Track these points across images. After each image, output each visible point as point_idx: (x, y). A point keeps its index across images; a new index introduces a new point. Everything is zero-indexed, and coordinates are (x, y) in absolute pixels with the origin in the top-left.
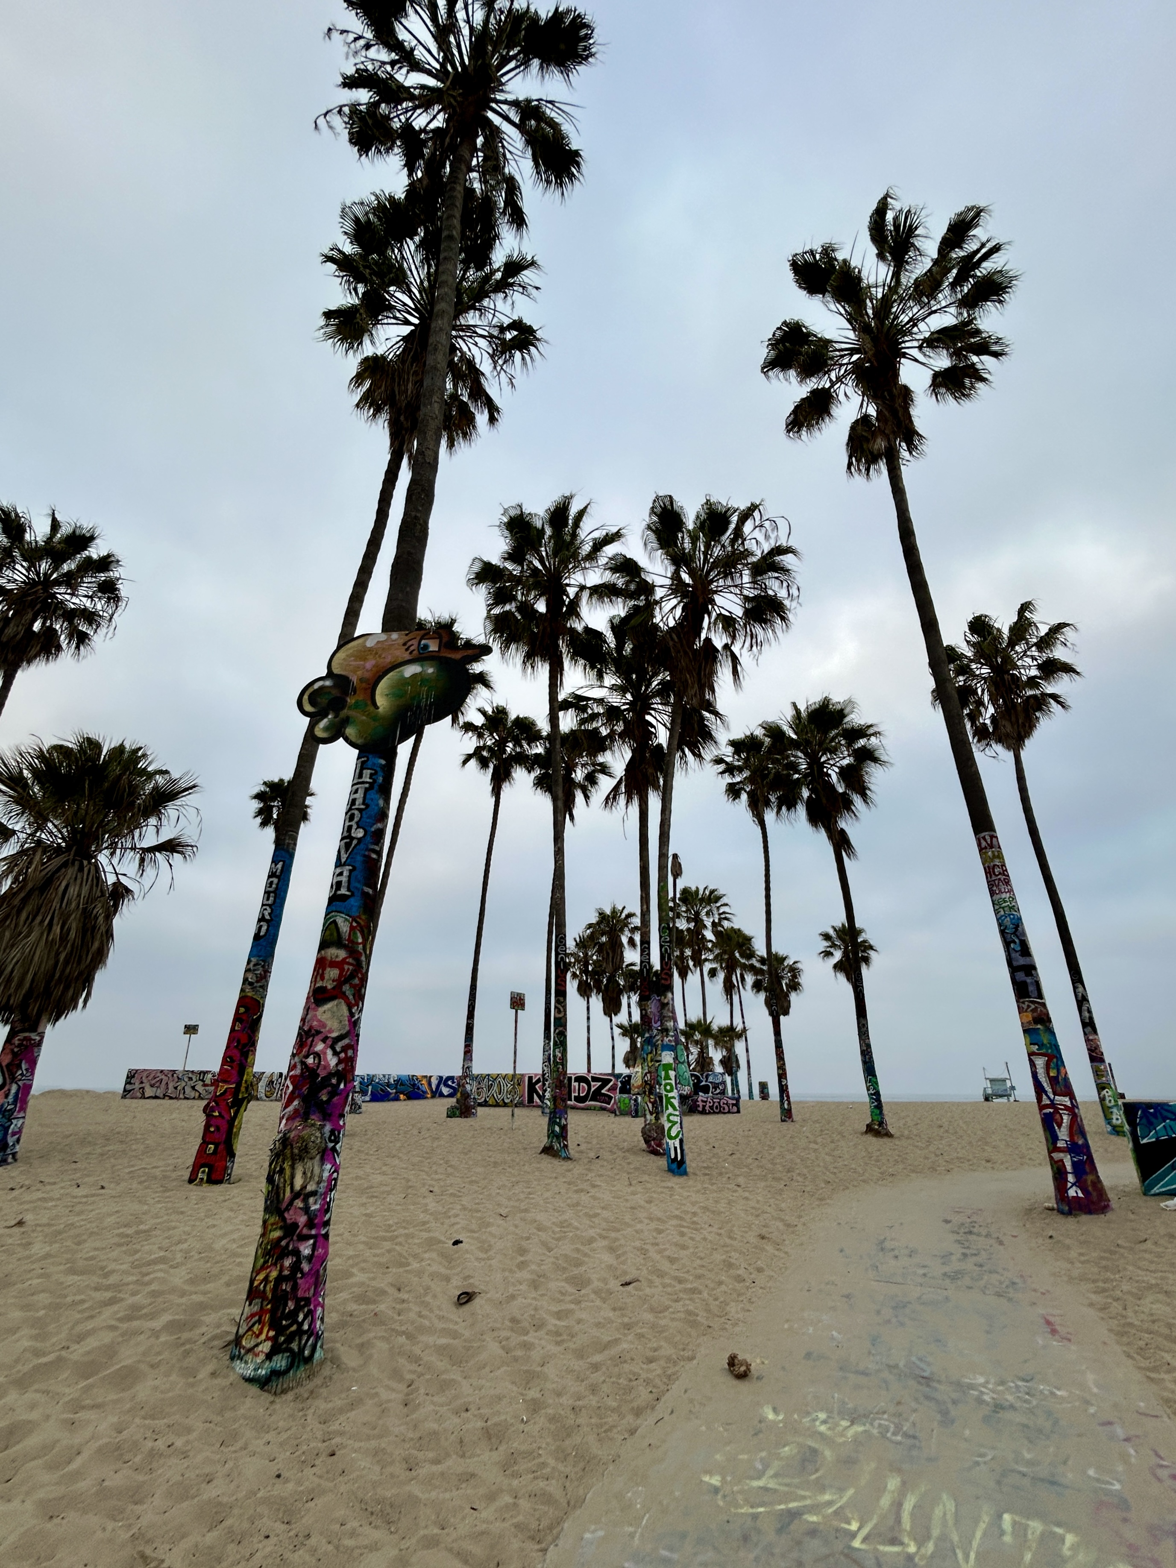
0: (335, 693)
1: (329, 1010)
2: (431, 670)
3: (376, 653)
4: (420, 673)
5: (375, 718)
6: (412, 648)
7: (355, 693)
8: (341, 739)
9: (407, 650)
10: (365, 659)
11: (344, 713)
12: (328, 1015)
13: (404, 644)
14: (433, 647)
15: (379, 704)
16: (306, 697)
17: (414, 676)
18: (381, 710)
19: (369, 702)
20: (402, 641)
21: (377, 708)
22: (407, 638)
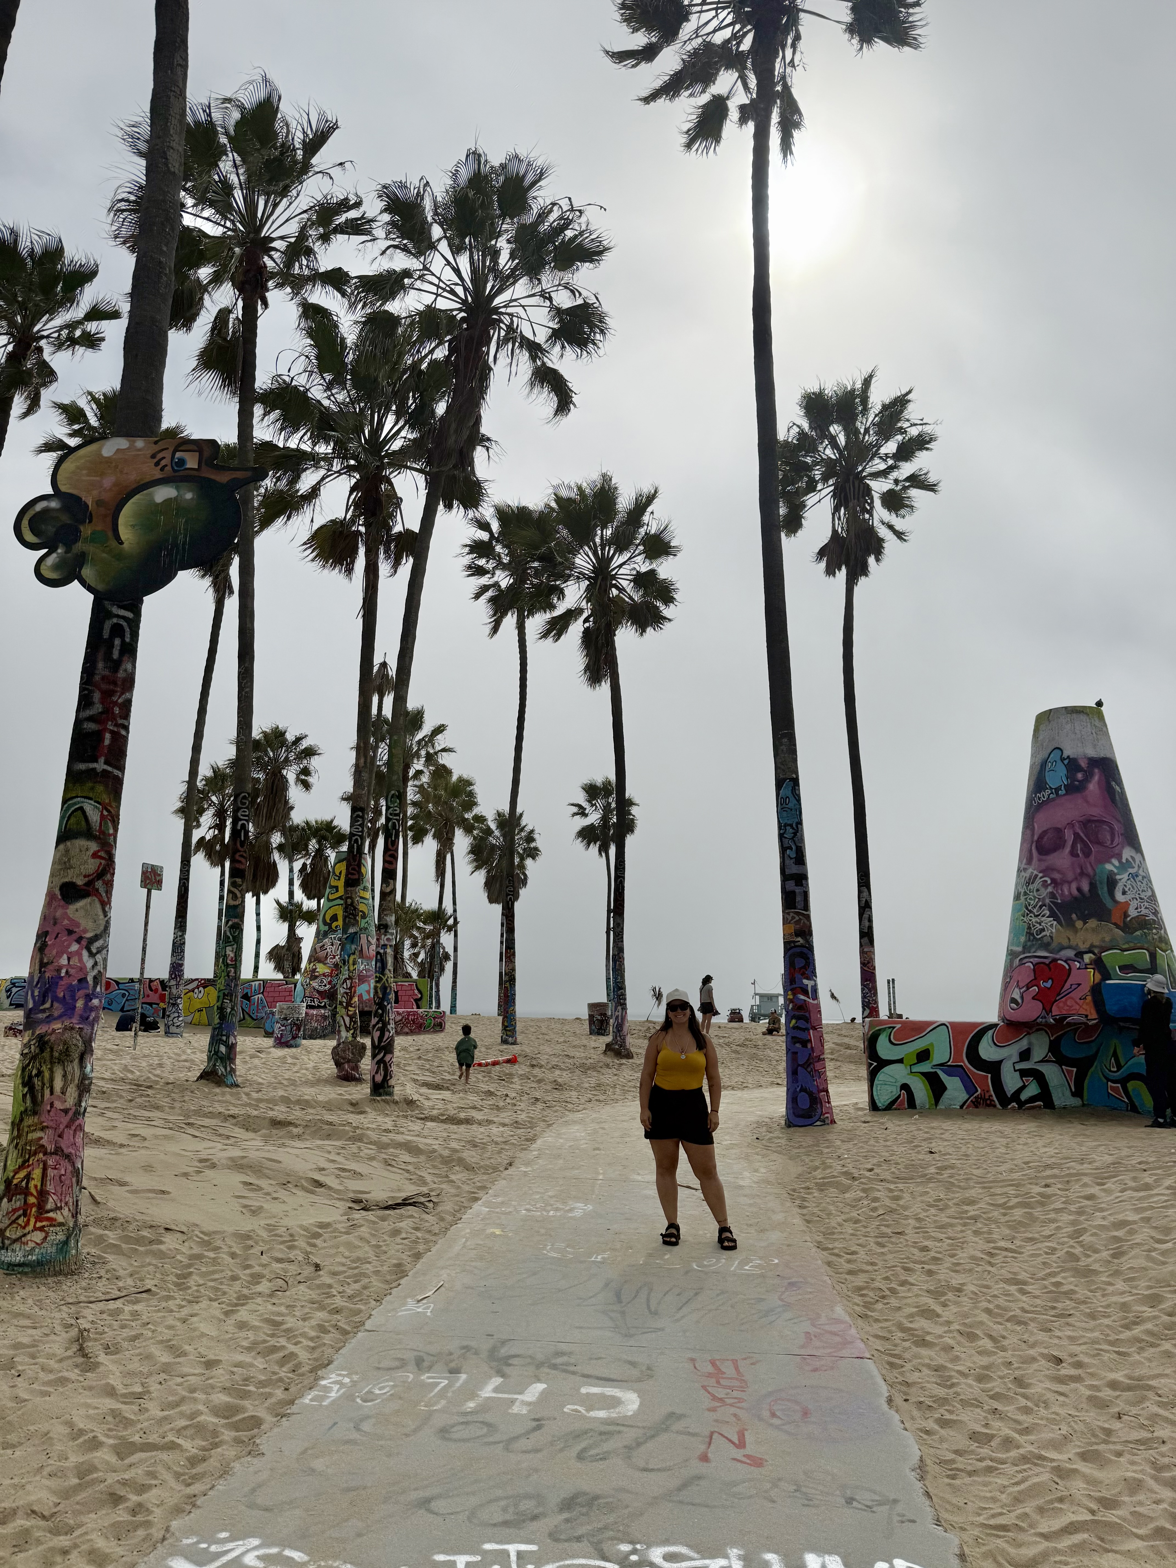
0: (65, 519)
1: (81, 908)
2: (189, 496)
3: (116, 467)
4: (176, 498)
5: (119, 556)
6: (163, 463)
7: (90, 522)
8: (76, 582)
9: (157, 464)
10: (102, 474)
11: (79, 546)
12: (81, 913)
13: (153, 456)
14: (192, 462)
15: (123, 537)
16: (25, 523)
17: (168, 501)
18: (126, 545)
19: (110, 534)
20: (150, 452)
21: (122, 543)
22: (157, 448)
